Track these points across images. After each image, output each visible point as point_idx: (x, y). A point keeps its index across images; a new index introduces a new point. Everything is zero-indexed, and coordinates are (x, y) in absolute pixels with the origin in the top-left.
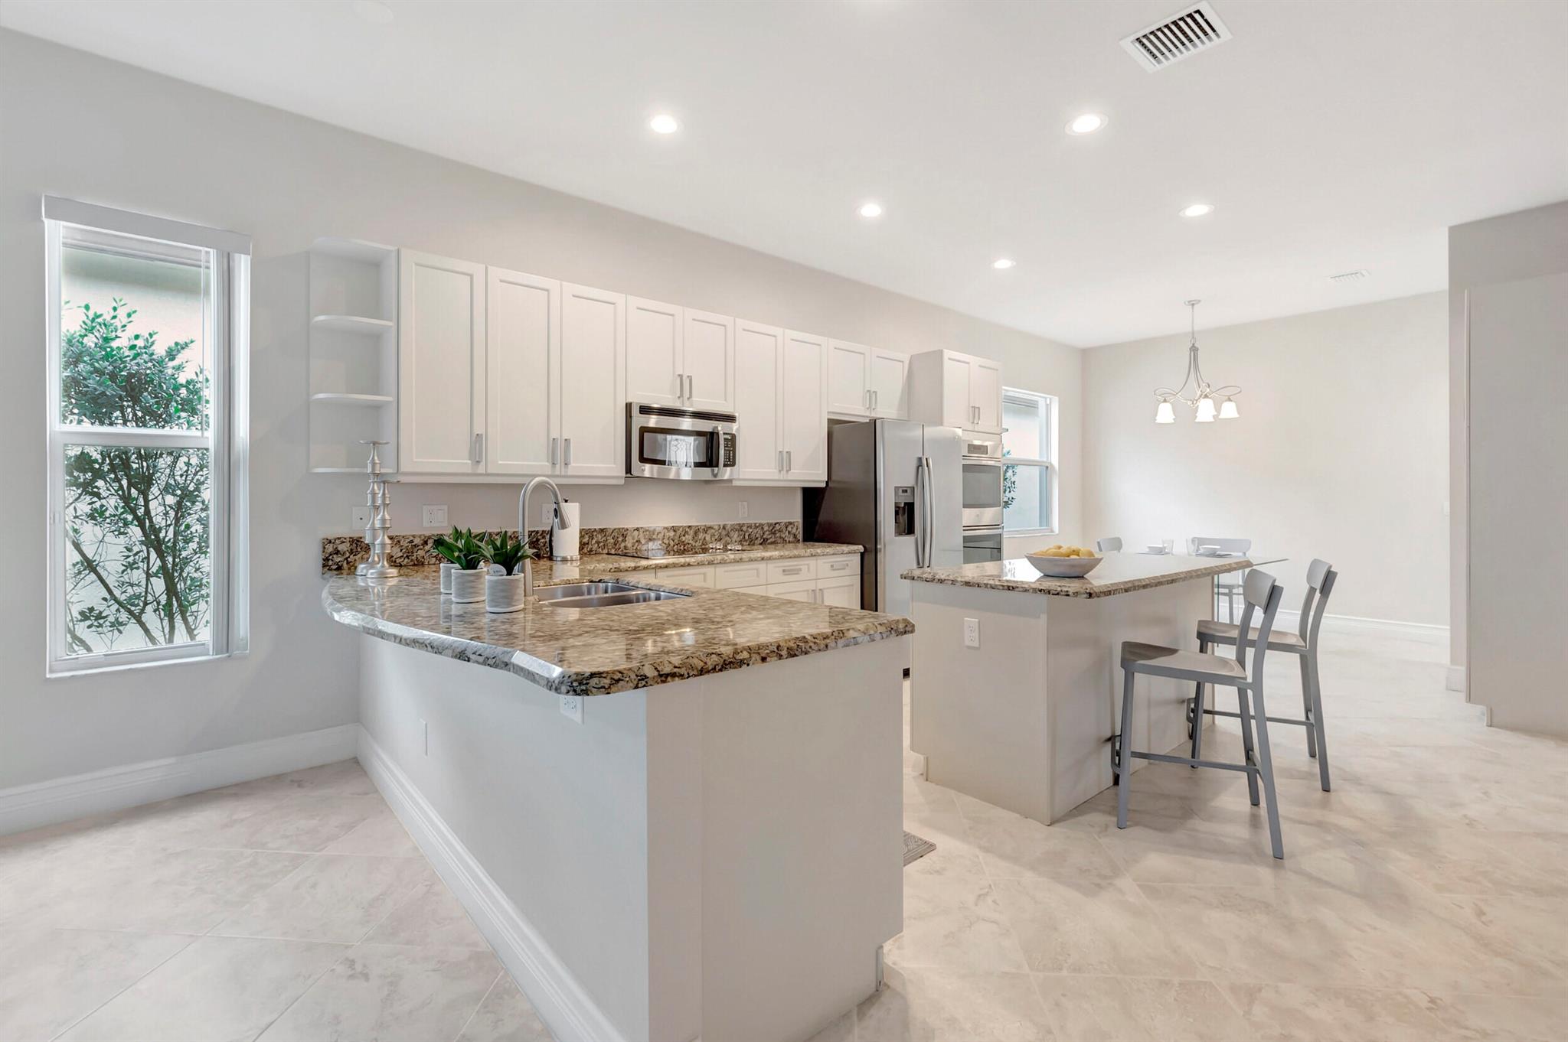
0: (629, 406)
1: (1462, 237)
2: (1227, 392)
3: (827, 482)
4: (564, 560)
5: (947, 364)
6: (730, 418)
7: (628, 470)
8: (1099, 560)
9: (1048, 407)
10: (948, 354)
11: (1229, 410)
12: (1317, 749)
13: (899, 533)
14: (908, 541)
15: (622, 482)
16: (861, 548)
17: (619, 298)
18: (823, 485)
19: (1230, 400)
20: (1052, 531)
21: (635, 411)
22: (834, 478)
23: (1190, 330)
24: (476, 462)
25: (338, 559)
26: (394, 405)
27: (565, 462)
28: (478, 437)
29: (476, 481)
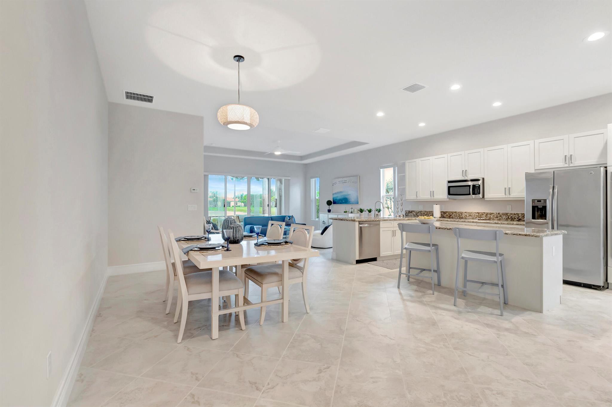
0: (447, 181)
7: (447, 197)
13: (535, 218)
17: (446, 155)
24: (417, 197)
25: (407, 214)
26: (405, 188)
27: (433, 196)
28: (417, 192)
29: (417, 200)
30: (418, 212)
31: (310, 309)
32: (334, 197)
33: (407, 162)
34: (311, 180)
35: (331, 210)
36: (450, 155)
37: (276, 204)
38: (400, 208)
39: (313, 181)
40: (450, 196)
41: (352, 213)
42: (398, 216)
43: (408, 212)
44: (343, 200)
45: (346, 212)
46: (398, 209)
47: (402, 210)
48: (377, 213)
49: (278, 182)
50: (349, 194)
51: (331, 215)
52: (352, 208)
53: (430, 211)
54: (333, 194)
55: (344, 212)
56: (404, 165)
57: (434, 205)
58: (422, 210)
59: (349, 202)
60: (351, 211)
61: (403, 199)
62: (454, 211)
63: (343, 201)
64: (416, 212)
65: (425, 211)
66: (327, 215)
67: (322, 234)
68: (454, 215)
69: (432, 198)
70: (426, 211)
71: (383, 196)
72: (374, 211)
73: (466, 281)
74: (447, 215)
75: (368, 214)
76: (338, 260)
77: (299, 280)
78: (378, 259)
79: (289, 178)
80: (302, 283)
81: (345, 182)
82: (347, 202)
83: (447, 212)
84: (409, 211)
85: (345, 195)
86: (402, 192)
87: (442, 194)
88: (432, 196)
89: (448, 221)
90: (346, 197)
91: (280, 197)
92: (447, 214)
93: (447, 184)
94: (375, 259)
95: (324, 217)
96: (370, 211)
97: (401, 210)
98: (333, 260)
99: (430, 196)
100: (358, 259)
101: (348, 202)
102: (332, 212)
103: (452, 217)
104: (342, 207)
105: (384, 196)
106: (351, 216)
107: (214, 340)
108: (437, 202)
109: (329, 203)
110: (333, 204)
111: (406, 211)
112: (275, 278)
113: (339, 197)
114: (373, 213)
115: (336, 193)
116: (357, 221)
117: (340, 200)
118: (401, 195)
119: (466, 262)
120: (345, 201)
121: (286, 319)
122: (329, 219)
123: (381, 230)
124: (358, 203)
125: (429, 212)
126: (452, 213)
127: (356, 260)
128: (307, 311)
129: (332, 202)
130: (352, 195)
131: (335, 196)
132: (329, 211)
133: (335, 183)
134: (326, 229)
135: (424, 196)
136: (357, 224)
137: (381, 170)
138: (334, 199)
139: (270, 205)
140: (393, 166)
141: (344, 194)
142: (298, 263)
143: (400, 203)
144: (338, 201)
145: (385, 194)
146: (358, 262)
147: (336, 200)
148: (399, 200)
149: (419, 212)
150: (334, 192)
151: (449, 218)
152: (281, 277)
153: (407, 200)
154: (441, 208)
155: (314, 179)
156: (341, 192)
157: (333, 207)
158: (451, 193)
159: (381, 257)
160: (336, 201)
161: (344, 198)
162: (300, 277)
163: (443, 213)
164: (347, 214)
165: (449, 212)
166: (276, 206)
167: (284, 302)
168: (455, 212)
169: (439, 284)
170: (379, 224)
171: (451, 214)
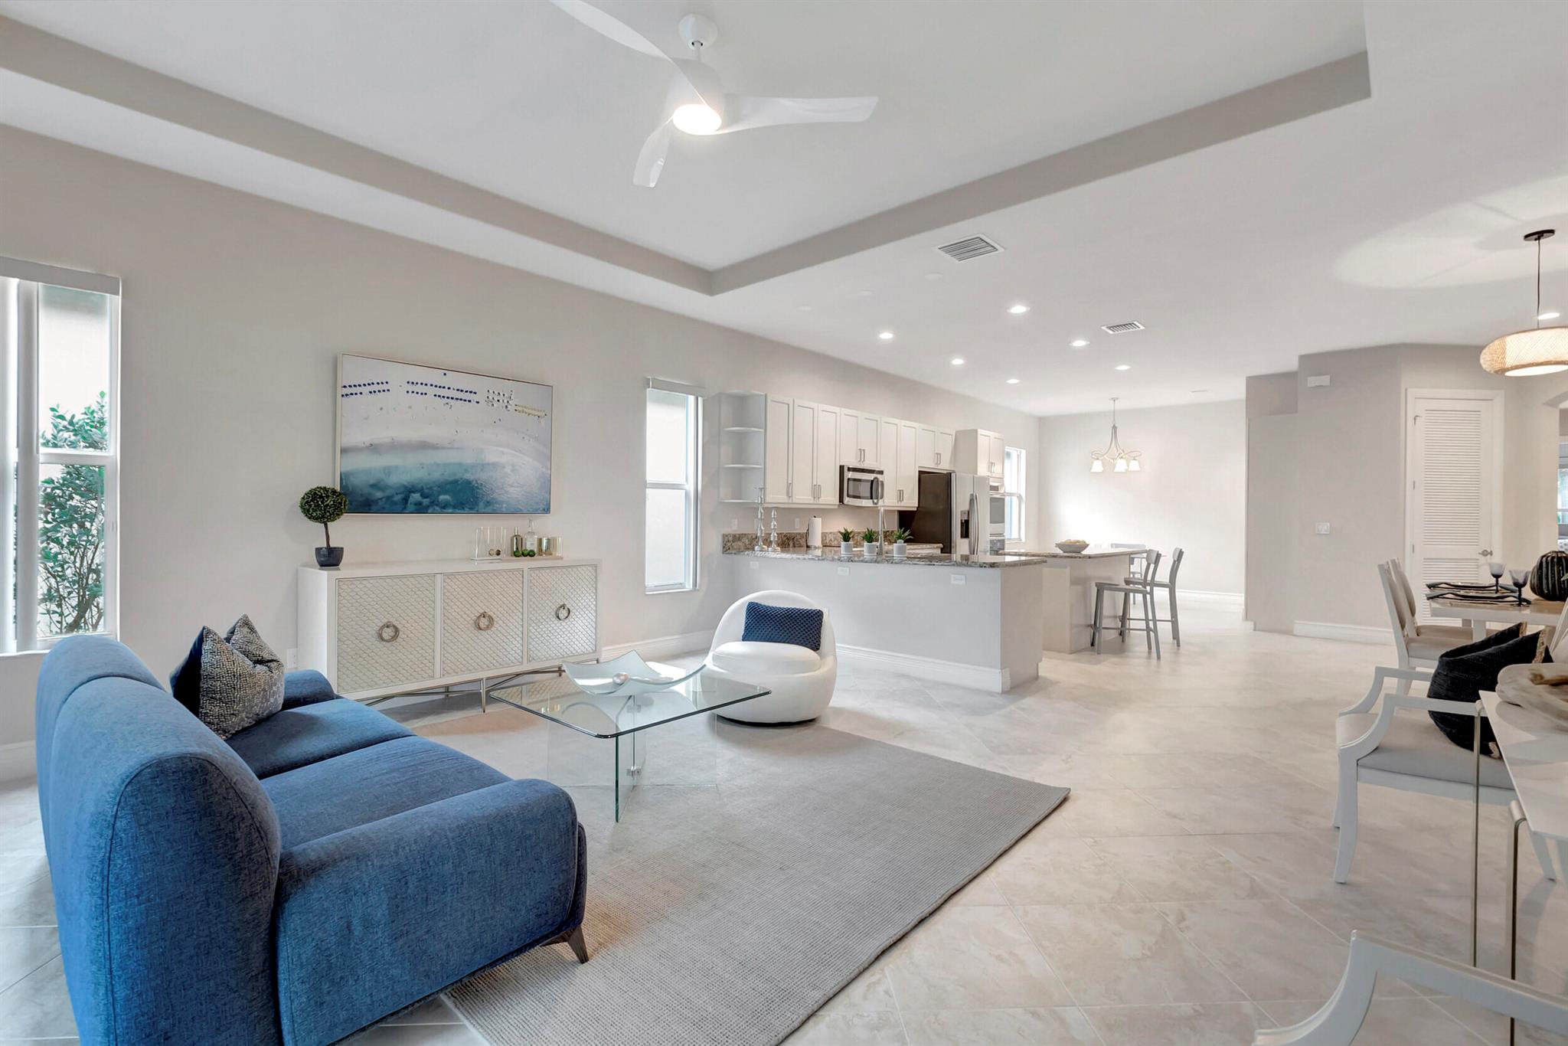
0: (842, 468)
1: (1254, 384)
2: (1133, 454)
3: (917, 508)
4: (816, 548)
5: (980, 438)
6: (881, 473)
7: (841, 500)
8: (1088, 545)
9: (1019, 456)
10: (980, 431)
11: (1134, 466)
12: (1176, 635)
13: (962, 537)
14: (966, 541)
15: (836, 507)
16: (941, 545)
17: (836, 409)
18: (916, 509)
19: (1135, 459)
20: (1021, 540)
21: (846, 469)
22: (921, 505)
23: (1112, 409)
24: (789, 497)
25: (729, 544)
27: (819, 497)
28: (790, 485)
29: (791, 506)
36: (843, 411)
53: (801, 534)
64: (750, 537)
69: (816, 502)
81: (465, 396)
82: (476, 504)
84: (734, 536)
85: (460, 465)
90: (468, 476)
93: (842, 474)
101: (481, 504)
109: (321, 506)
133: (374, 387)
140: (694, 392)
157: (347, 530)
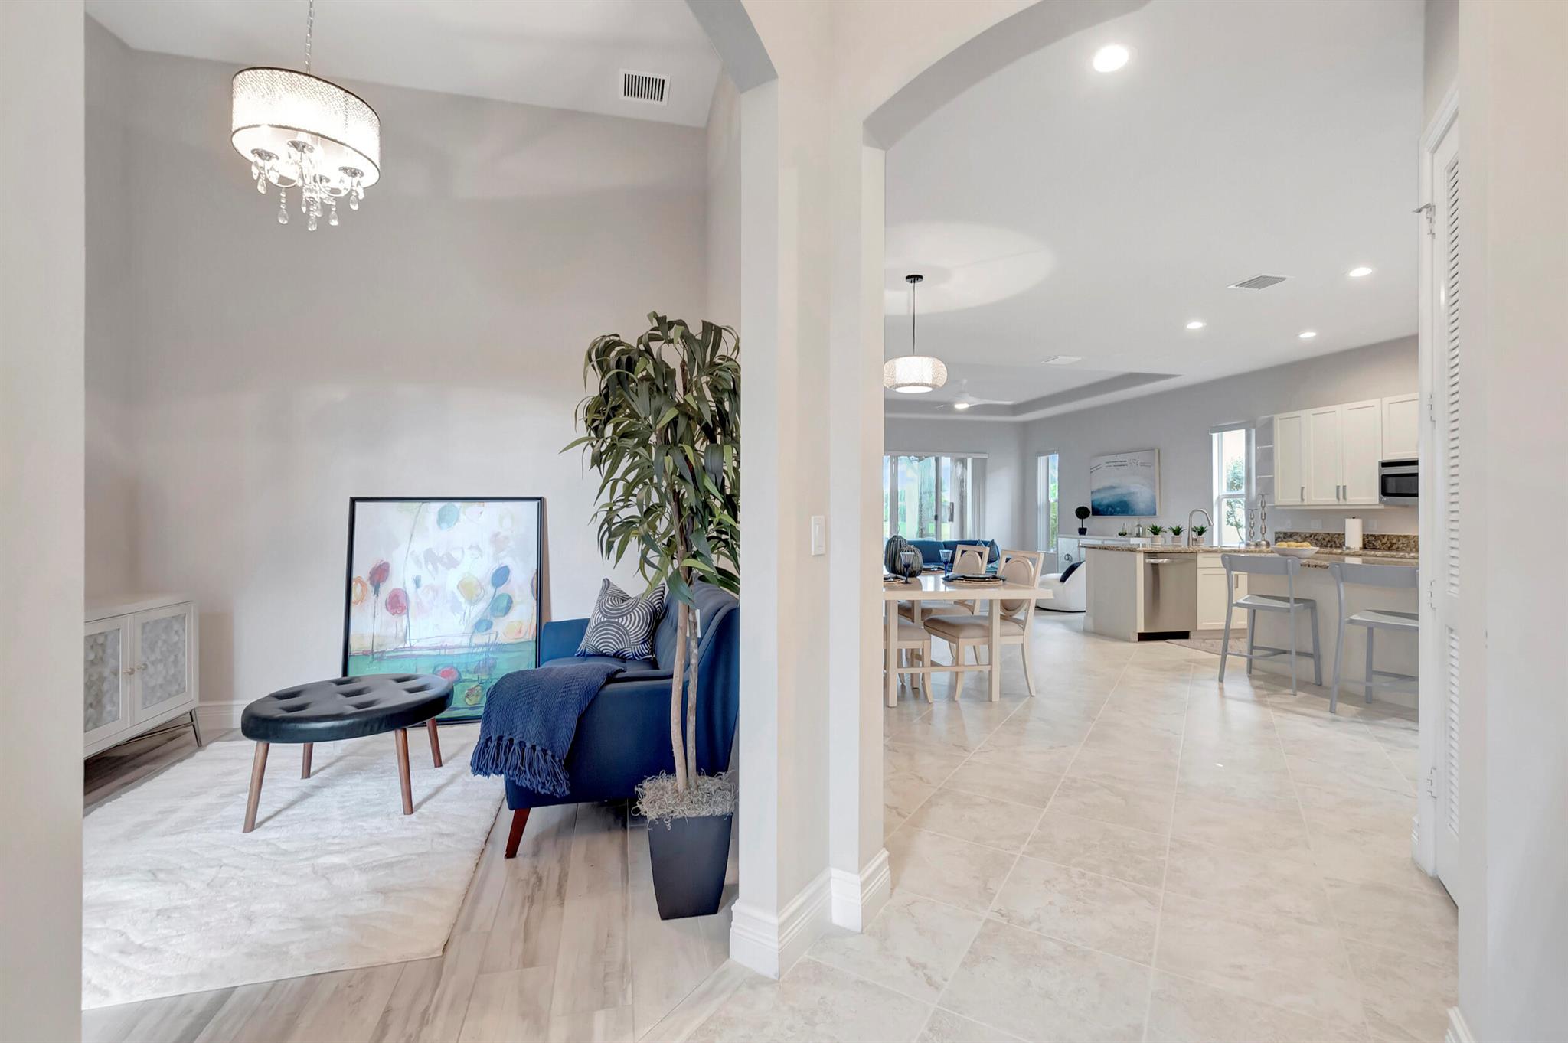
15: (1381, 507)
24: (1302, 499)
25: (1279, 540)
26: (1273, 478)
27: (1344, 498)
28: (1303, 488)
29: (1303, 508)
30: (1307, 535)
31: (1037, 692)
32: (1094, 498)
33: (1277, 417)
34: (1038, 459)
35: (1086, 529)
36: (1387, 400)
37: (952, 514)
38: (1260, 524)
39: (1041, 461)
40: (1385, 499)
41: (1138, 536)
42: (1253, 543)
43: (1281, 536)
44: (1118, 506)
45: (1125, 534)
46: (1252, 528)
47: (1263, 530)
48: (1194, 535)
49: (958, 463)
50: (1133, 493)
51: (1086, 540)
52: (1139, 526)
53: (1339, 534)
54: (1092, 493)
55: (1120, 534)
56: (1270, 424)
57: (1347, 520)
58: (1319, 532)
59: (1132, 511)
60: (1136, 531)
61: (1267, 505)
62: (1403, 534)
63: (1118, 509)
64: (1303, 535)
65: (1325, 534)
66: (1076, 541)
67: (1063, 580)
68: (1403, 543)
69: (1341, 503)
70: (1328, 534)
71: (1219, 498)
72: (1187, 532)
73: (1371, 672)
74: (1383, 544)
75: (1173, 538)
76: (1099, 632)
77: (1018, 640)
78: (1192, 635)
79: (985, 456)
80: (1023, 645)
81: (1122, 464)
82: (1128, 512)
83: (1384, 536)
84: (1285, 534)
85: (1122, 494)
86: (1267, 488)
87: (1368, 493)
88: (1341, 497)
89: (1376, 556)
90: (1125, 499)
91: (962, 497)
92: (1385, 540)
93: (1380, 471)
94: (1185, 635)
95: (1068, 545)
96: (1177, 532)
97: (1261, 532)
98: (1086, 632)
99: (1335, 499)
100: (1142, 630)
101: (1130, 512)
102: (1090, 535)
103: (1398, 548)
104: (1115, 523)
105: (1221, 497)
106: (1134, 541)
107: (891, 707)
108: (1354, 513)
109: (1082, 513)
110: (1093, 514)
111: (1277, 533)
112: (978, 632)
113: (1107, 498)
114: (1184, 536)
115: (1099, 491)
116: (1140, 551)
117: (1109, 506)
118: (1263, 496)
119: (1370, 630)
120: (1120, 508)
121: (996, 697)
122: (1082, 547)
123: (1200, 572)
124: (1155, 514)
125: (1336, 536)
126: (1398, 537)
127: (1140, 632)
128: (1030, 692)
129: (1091, 510)
130: (1139, 491)
131: (1098, 496)
132: (1082, 531)
133: (1098, 467)
134: (1072, 569)
135: (1321, 496)
136: (1140, 557)
137: (1215, 436)
138: (1096, 503)
139: (939, 518)
140: (1246, 425)
141: (1119, 491)
142: (1014, 615)
143: (1260, 511)
144: (1105, 510)
145: (1225, 491)
146: (1143, 637)
147: (1099, 505)
148: (1260, 507)
149: (1311, 536)
150: (1095, 487)
151: (1390, 549)
152: (987, 631)
153: (1277, 508)
154: (1364, 526)
155: (1043, 458)
156: (1112, 488)
157: (1092, 523)
158: (1390, 490)
159: (1200, 631)
160: (1100, 508)
161: (1121, 502)
162: (1019, 635)
163: (1373, 538)
164: (1127, 539)
165: (1388, 536)
166: (951, 519)
167: (993, 669)
168: (1406, 536)
169: (1319, 683)
170: (1195, 561)
171: (1394, 541)
